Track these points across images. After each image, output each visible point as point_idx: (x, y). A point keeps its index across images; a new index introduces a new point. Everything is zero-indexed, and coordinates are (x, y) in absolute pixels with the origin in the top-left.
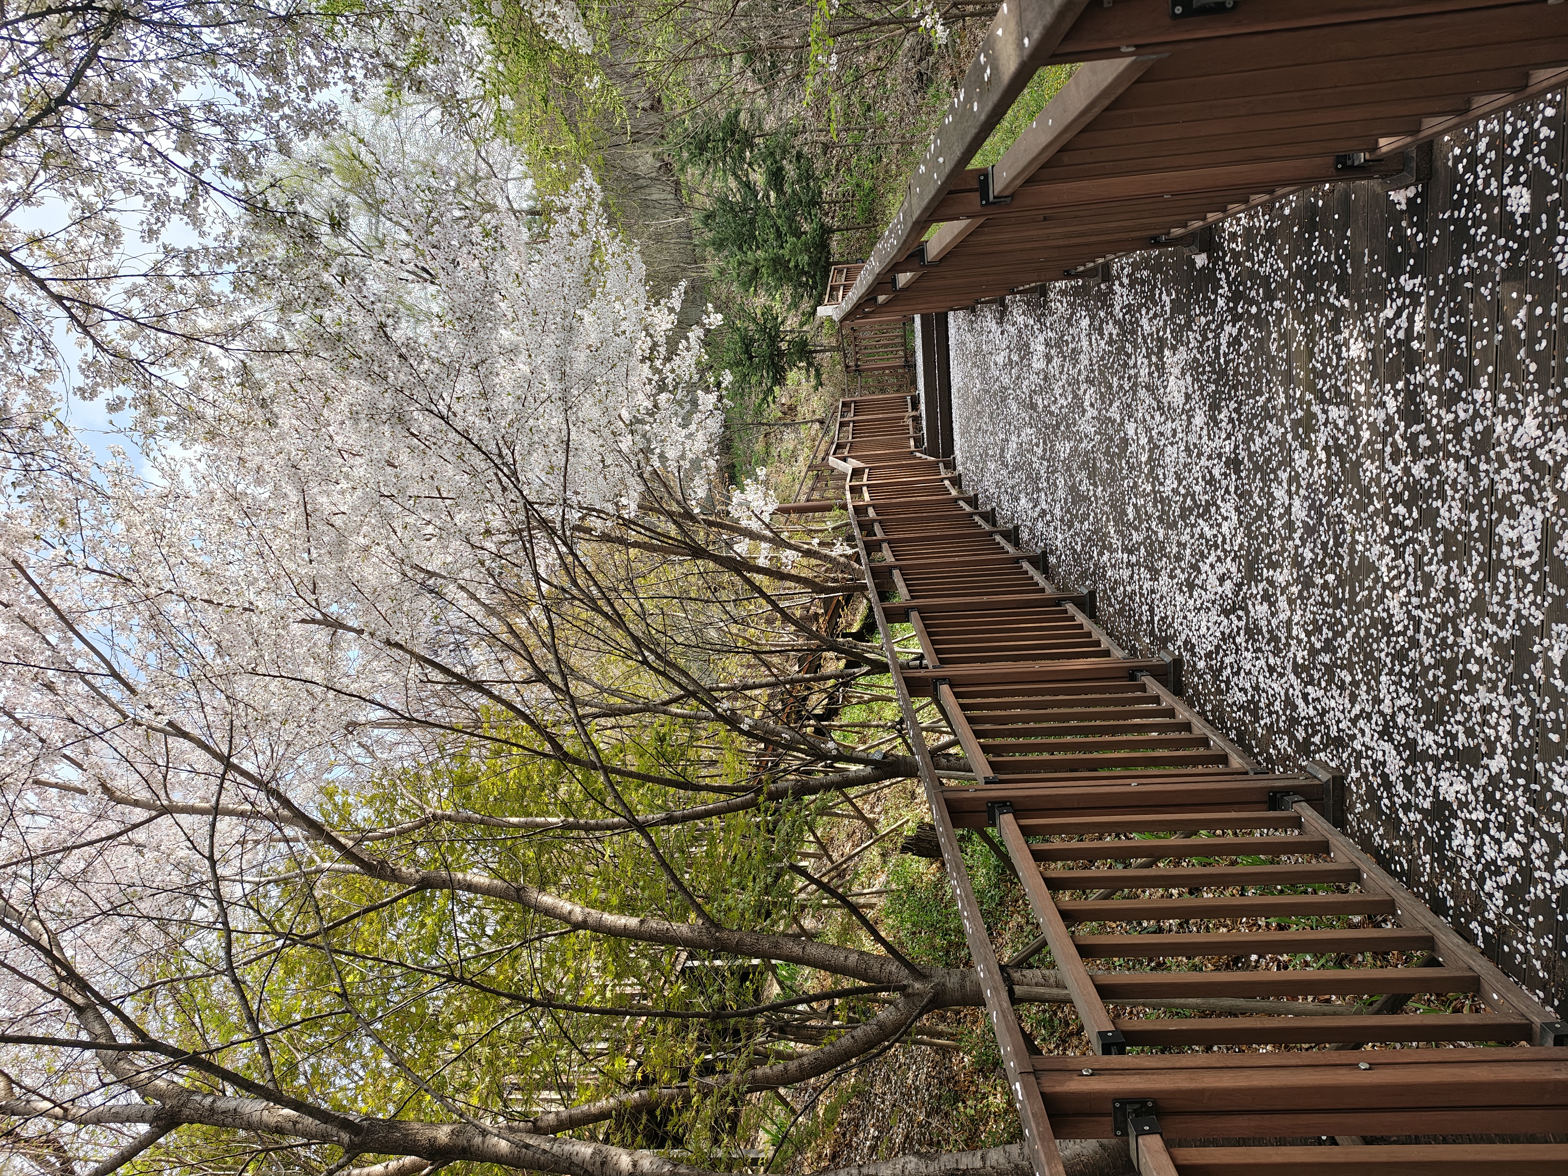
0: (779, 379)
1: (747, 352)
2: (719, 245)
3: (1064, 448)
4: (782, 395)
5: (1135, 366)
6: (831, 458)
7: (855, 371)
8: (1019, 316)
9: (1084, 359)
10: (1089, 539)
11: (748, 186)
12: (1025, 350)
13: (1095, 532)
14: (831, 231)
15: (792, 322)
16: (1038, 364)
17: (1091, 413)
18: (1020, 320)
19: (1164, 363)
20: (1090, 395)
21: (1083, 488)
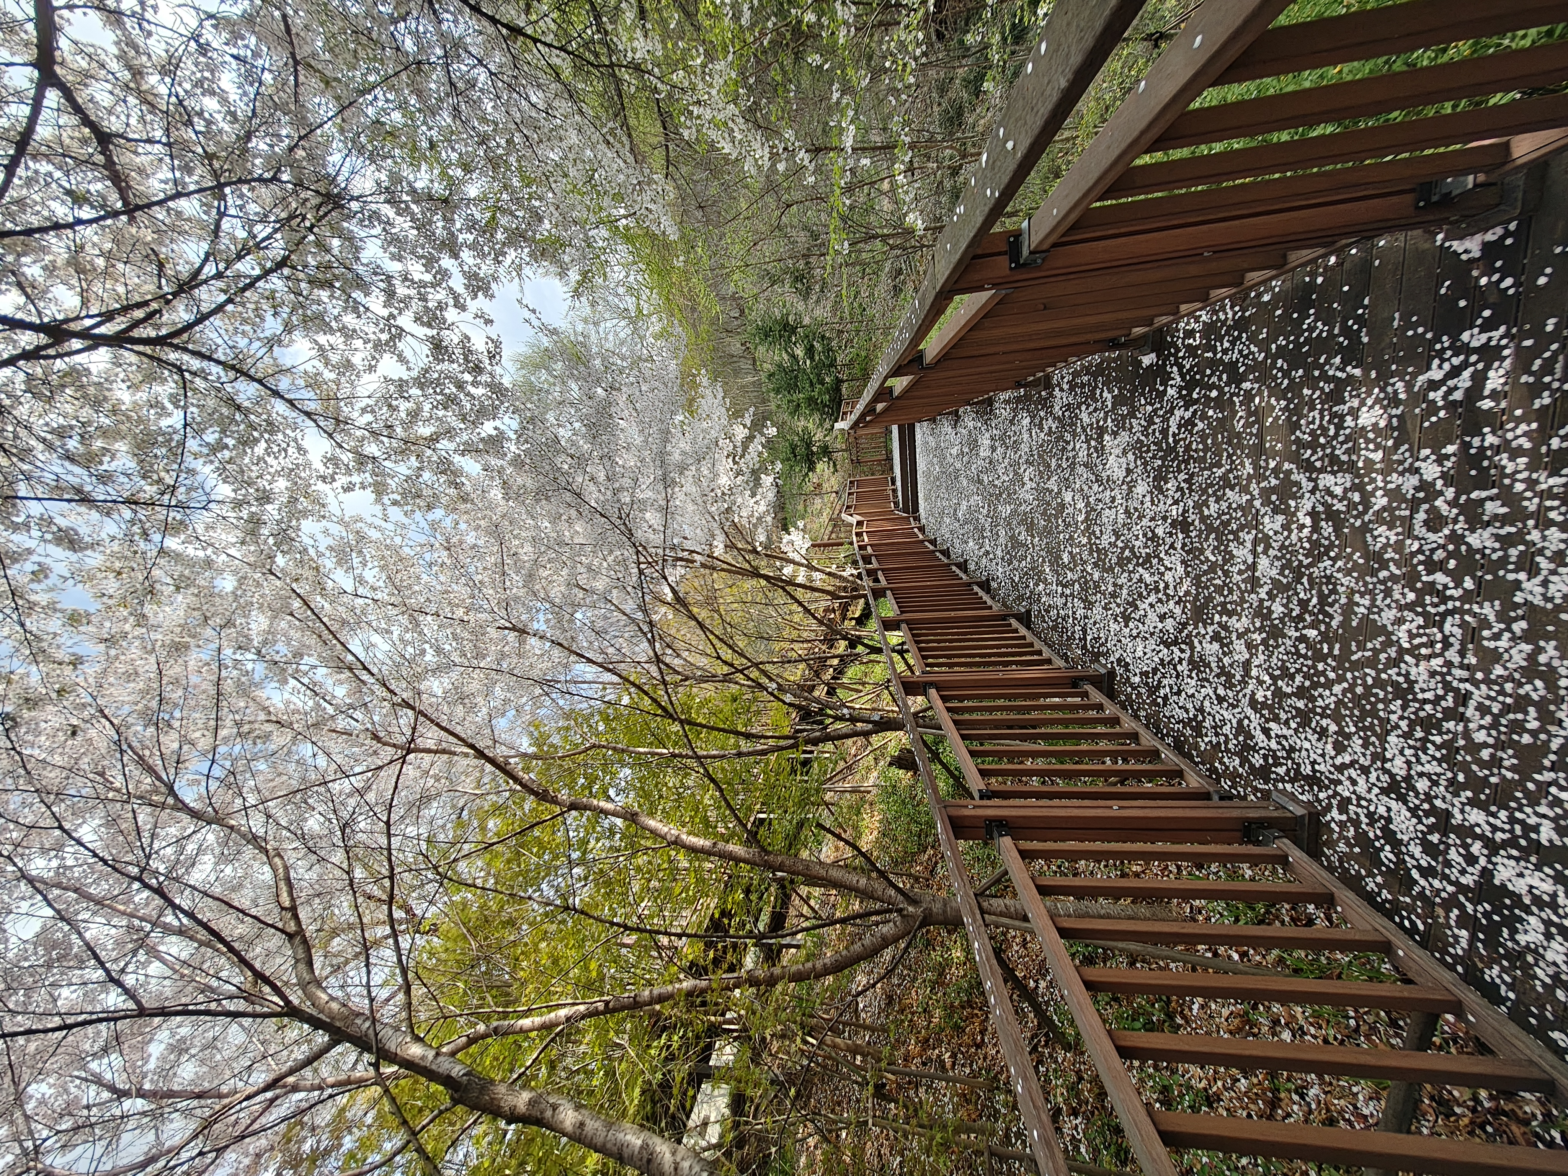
0: (812, 469)
1: (793, 452)
2: (777, 391)
3: (1005, 510)
4: (813, 478)
5: (1074, 449)
6: (843, 515)
7: (856, 462)
8: (969, 422)
9: (1025, 448)
10: (1026, 573)
11: (793, 356)
12: (974, 445)
13: (1033, 569)
14: (843, 381)
15: (819, 436)
16: (984, 452)
17: (1029, 485)
18: (971, 424)
19: (1103, 447)
20: (1028, 473)
21: (1022, 537)
